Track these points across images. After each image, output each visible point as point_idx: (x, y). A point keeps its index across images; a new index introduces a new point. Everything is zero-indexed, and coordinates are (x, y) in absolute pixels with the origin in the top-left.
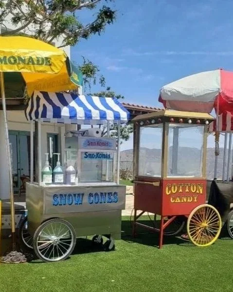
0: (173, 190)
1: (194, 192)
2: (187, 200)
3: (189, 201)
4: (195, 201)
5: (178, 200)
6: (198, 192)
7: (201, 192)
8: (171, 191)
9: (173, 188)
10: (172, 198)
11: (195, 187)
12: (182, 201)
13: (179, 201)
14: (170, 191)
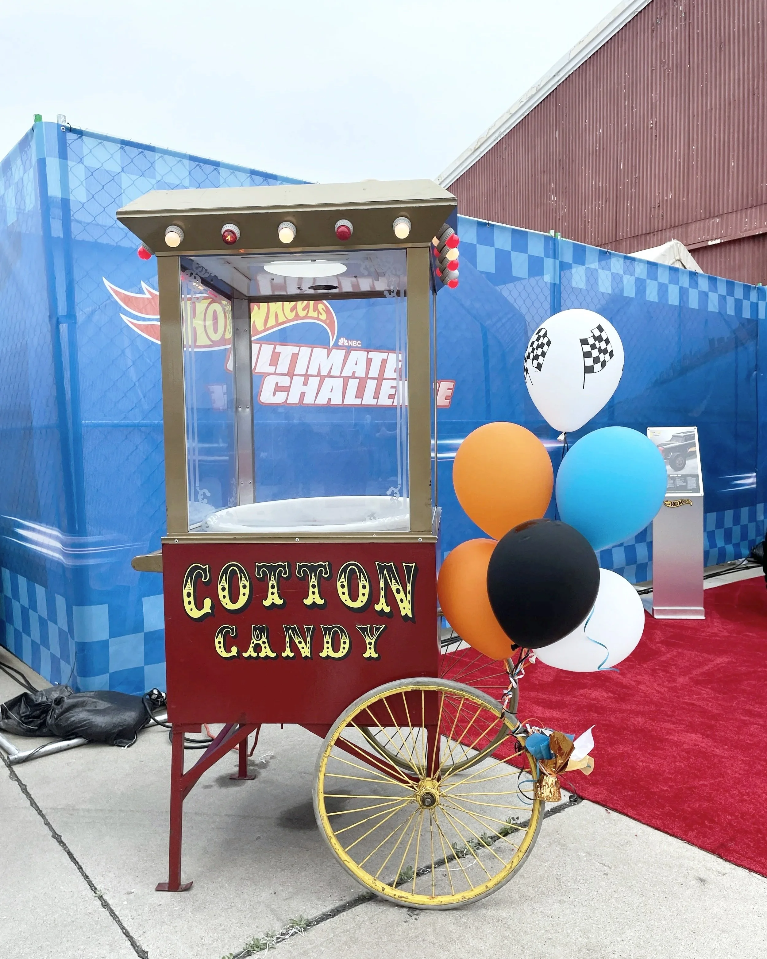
0: (224, 597)
1: (358, 604)
2: (317, 646)
3: (327, 651)
4: (370, 653)
5: (258, 648)
6: (382, 606)
7: (406, 609)
8: (217, 603)
9: (224, 583)
10: (219, 639)
11: (363, 582)
12: (288, 653)
13: (266, 652)
14: (208, 603)
